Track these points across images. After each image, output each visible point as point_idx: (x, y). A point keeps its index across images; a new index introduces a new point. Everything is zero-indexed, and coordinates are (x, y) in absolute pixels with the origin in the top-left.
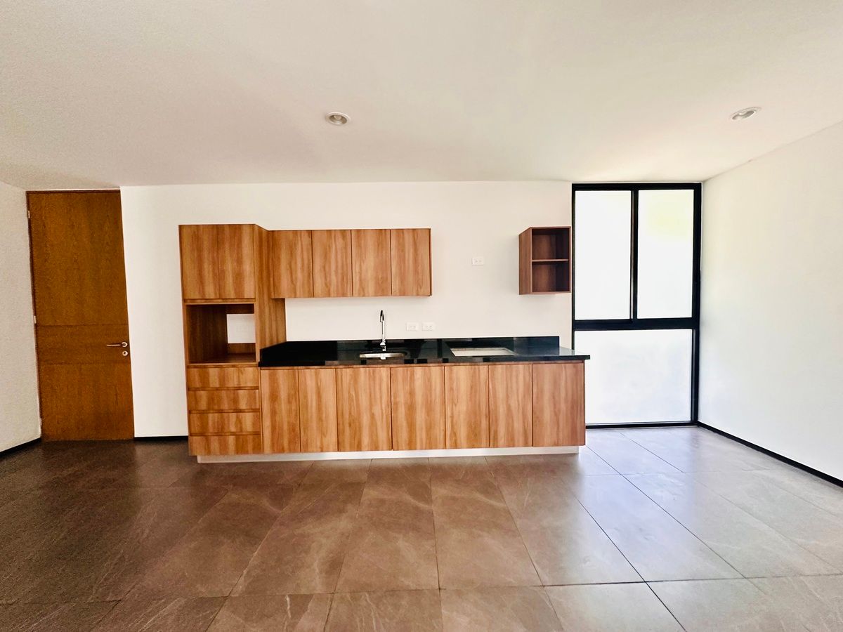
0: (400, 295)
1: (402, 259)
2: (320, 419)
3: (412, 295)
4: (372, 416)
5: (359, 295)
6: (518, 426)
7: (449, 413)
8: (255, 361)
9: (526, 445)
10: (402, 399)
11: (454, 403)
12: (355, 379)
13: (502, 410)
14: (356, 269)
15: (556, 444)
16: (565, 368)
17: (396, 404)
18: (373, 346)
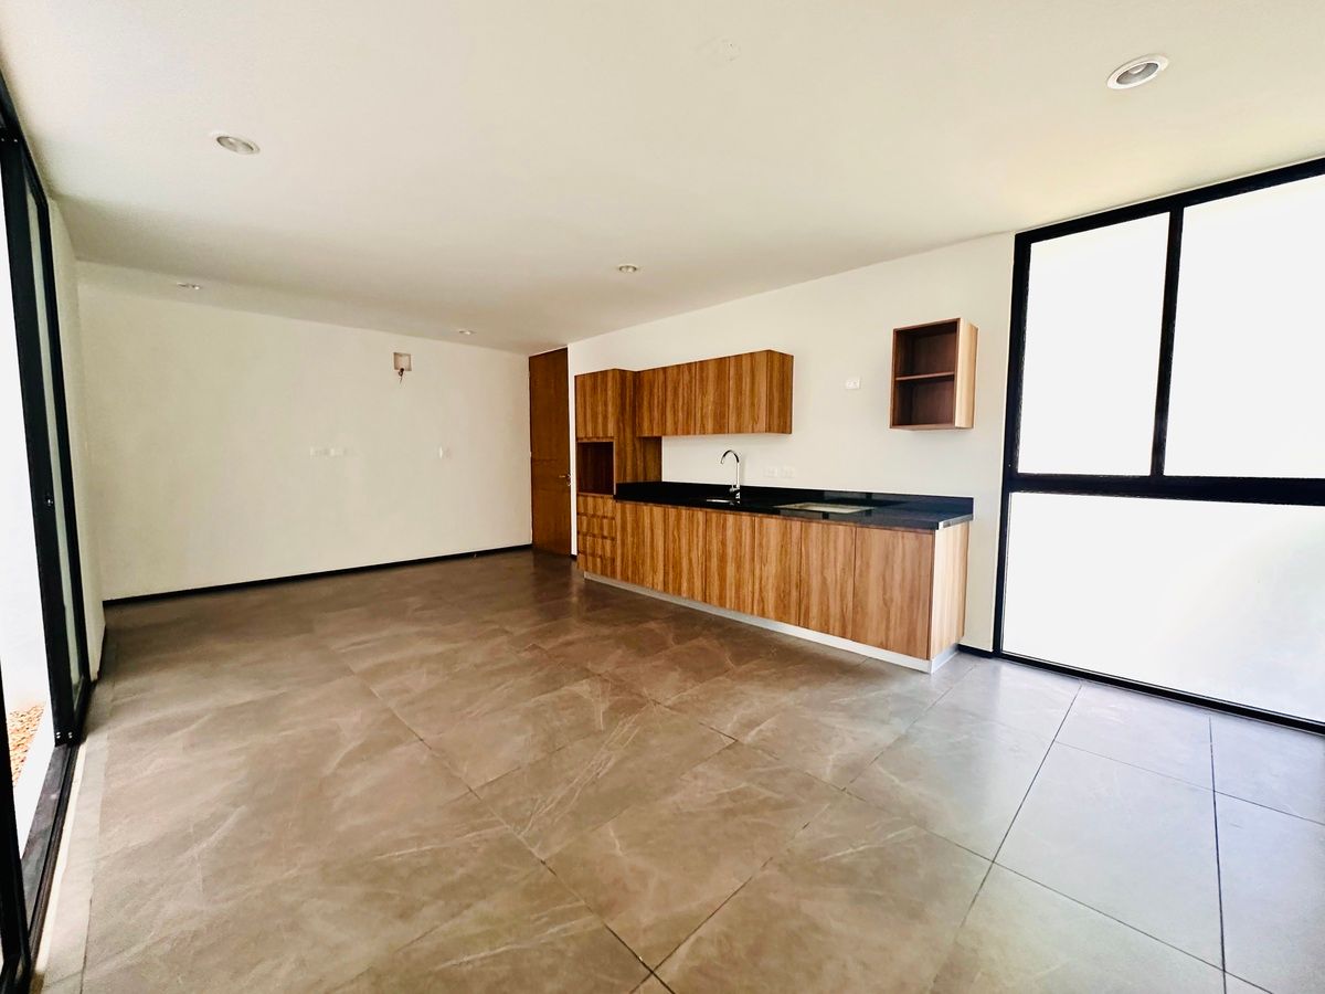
1: (739, 392)
5: (700, 433)
6: (835, 610)
7: (757, 572)
8: (611, 492)
9: (843, 636)
11: (763, 562)
13: (815, 583)
14: (699, 405)
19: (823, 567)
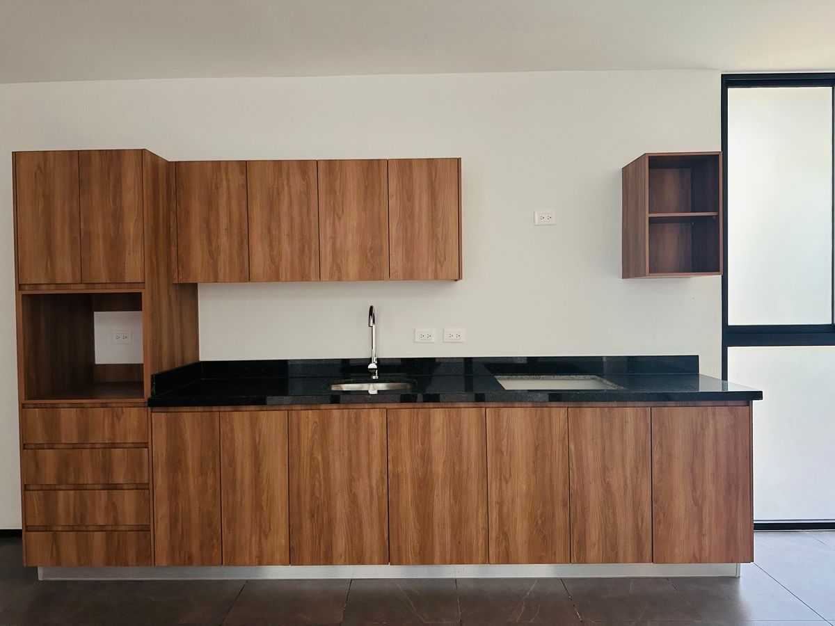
0: (405, 279)
1: (408, 215)
2: (258, 506)
3: (427, 279)
4: (354, 501)
5: (331, 278)
6: (625, 525)
7: (494, 497)
8: (141, 395)
9: (639, 559)
10: (407, 466)
11: (504, 478)
12: (323, 429)
13: (594, 494)
14: (327, 230)
15: (697, 559)
16: (714, 414)
17: (397, 476)
18: (354, 369)
19: (605, 469)
